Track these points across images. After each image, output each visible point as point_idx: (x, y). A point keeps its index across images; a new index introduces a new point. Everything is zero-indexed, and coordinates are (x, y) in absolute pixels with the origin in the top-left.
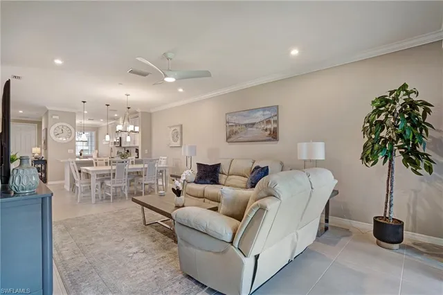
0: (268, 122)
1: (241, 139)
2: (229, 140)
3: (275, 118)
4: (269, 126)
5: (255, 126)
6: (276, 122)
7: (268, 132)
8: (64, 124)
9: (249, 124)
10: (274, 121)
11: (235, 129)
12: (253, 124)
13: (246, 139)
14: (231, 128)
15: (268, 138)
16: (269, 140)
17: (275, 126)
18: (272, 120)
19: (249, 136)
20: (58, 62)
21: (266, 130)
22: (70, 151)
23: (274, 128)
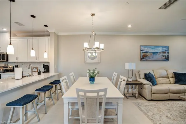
0: (165, 52)
3: (168, 51)
4: (165, 54)
5: (158, 54)
6: (168, 53)
9: (155, 53)
10: (167, 52)
11: (146, 54)
14: (144, 54)
17: (168, 54)
21: (164, 56)
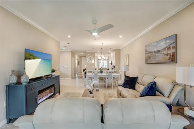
0: (169, 48)
1: (152, 62)
2: (147, 62)
4: (169, 52)
6: (175, 47)
7: (169, 56)
8: (91, 57)
9: (157, 51)
10: (173, 47)
11: (149, 55)
12: (159, 51)
13: (155, 62)
15: (169, 61)
16: (169, 63)
17: (174, 51)
18: (171, 46)
19: (157, 60)
20: (69, 36)
21: (167, 55)
22: (93, 67)
23: (173, 53)
